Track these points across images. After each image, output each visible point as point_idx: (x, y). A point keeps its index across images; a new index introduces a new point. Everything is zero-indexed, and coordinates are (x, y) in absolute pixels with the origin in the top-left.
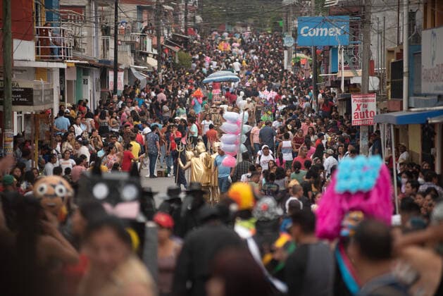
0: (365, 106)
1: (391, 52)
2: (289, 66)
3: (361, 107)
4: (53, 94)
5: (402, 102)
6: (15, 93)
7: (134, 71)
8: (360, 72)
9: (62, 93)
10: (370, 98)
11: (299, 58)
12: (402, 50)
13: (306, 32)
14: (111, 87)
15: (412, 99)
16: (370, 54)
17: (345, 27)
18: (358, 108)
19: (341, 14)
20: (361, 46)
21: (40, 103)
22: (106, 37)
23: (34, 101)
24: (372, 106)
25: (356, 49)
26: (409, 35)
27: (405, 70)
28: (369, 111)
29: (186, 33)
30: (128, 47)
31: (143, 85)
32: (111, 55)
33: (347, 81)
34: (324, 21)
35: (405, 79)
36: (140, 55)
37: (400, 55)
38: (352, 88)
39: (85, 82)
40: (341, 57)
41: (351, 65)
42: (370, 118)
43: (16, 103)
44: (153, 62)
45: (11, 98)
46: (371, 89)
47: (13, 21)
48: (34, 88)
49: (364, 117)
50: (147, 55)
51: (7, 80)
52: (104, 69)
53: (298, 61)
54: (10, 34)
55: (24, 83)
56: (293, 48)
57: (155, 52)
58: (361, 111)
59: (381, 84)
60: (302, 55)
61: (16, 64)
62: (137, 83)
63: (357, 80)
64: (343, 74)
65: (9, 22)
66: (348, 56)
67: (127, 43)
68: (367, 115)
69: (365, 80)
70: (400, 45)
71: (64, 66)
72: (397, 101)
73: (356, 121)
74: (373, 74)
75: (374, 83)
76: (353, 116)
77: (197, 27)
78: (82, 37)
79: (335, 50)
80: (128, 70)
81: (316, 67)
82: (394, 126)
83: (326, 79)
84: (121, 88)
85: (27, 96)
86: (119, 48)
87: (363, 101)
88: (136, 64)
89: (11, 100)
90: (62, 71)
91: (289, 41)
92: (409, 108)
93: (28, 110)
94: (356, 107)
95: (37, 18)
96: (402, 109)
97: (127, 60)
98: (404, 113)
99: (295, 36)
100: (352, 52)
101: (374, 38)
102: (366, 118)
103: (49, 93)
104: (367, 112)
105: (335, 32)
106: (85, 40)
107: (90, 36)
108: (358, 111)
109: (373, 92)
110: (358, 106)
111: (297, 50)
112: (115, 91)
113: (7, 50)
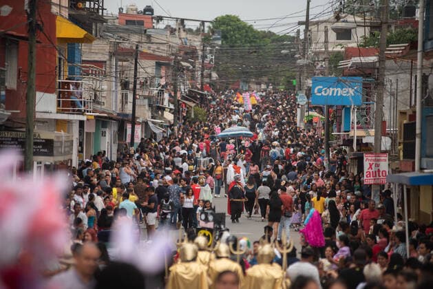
0: (377, 165)
1: (403, 113)
2: (302, 124)
3: (373, 166)
4: (72, 145)
5: (414, 163)
6: (36, 144)
7: (151, 124)
8: (372, 132)
9: (81, 144)
10: (382, 158)
11: (312, 116)
12: (415, 112)
13: (320, 91)
14: (128, 140)
15: (425, 160)
16: (382, 115)
17: (359, 87)
18: (371, 167)
19: (355, 75)
20: (374, 107)
21: (61, 154)
22: (124, 92)
23: (55, 152)
24: (384, 166)
25: (368, 110)
26: (422, 97)
27: (418, 131)
28: (381, 170)
29: (202, 89)
30: (146, 101)
31: (159, 138)
32: (129, 109)
33: (359, 140)
34: (339, 81)
35: (418, 141)
36: (157, 109)
37: (413, 117)
38: (364, 147)
39: (104, 134)
40: (354, 117)
41: (364, 125)
42: (382, 177)
43: (37, 154)
44: (169, 116)
46: (383, 148)
47: (37, 74)
48: (55, 139)
49: (376, 176)
50: (163, 109)
51: (29, 131)
52: (123, 122)
53: (310, 119)
54: (34, 87)
55: (45, 134)
56: (306, 106)
57: (172, 106)
58: (373, 170)
59: (393, 144)
60: (314, 114)
61: (38, 116)
62: (154, 136)
63: (370, 139)
64: (356, 133)
65: (33, 76)
66: (360, 116)
67: (145, 97)
68: (379, 174)
69: (378, 140)
70: (413, 107)
71: (84, 118)
72: (410, 162)
73: (367, 180)
74: (385, 134)
75: (386, 143)
76: (365, 174)
77: (212, 85)
78: (102, 91)
79: (348, 110)
80: (146, 124)
81: (328, 125)
82: (407, 185)
83: (338, 137)
84: (137, 141)
85: (48, 147)
86: (138, 102)
87: (375, 160)
88: (152, 117)
89: (32, 150)
90: (81, 123)
91: (302, 100)
92: (421, 169)
93: (48, 160)
94: (369, 166)
95: (60, 73)
96: (414, 170)
97: (144, 113)
98: (417, 174)
99: (309, 93)
100: (364, 112)
101: (387, 99)
102: (378, 177)
103: (69, 144)
104: (379, 171)
105: (349, 93)
106: (104, 94)
107: (110, 90)
108: (370, 170)
109: (385, 152)
110: (371, 165)
111: (310, 109)
112: (132, 143)
113: (30, 102)
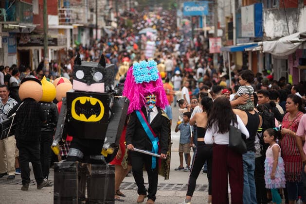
0: (216, 44)
1: (227, 18)
2: (180, 26)
3: (214, 44)
4: (67, 41)
5: (233, 42)
6: (49, 40)
7: (105, 29)
8: (213, 27)
9: (72, 40)
10: (218, 40)
12: (232, 17)
13: (188, 9)
14: (94, 37)
15: (238, 40)
16: (218, 19)
17: (206, 6)
19: (204, 0)
20: (213, 15)
21: (61, 45)
22: (92, 13)
23: (58, 44)
24: (219, 43)
25: (211, 17)
26: (236, 9)
27: (234, 25)
28: (218, 46)
29: (130, 10)
30: (102, 18)
31: (110, 36)
32: (94, 22)
33: (207, 32)
34: (196, 3)
35: (234, 31)
36: (108, 22)
37: (232, 19)
38: (210, 35)
39: (82, 35)
40: (205, 21)
41: (209, 25)
43: (50, 45)
44: (114, 25)
45: (48, 43)
46: (218, 35)
47: (48, 6)
48: (58, 38)
50: (111, 21)
51: (45, 34)
52: (91, 28)
53: (184, 23)
54: (47, 13)
55: (53, 36)
56: (182, 16)
57: (116, 20)
59: (224, 33)
60: (186, 20)
61: (50, 27)
62: (107, 35)
63: (212, 31)
64: (205, 29)
65: (46, 7)
66: (208, 20)
67: (102, 16)
69: (216, 31)
70: (232, 14)
71: (72, 27)
72: (231, 41)
73: (212, 51)
74: (219, 28)
75: (220, 33)
76: (210, 48)
77: (135, 7)
78: (80, 13)
79: (201, 17)
80: (103, 29)
81: (193, 25)
82: (230, 53)
83: (197, 31)
84: (99, 37)
85: (55, 42)
86: (99, 18)
87: (215, 41)
88: (107, 25)
89: (47, 44)
90: (71, 30)
91: (179, 14)
92: (236, 43)
93: (56, 48)
94: (212, 44)
95: (59, 5)
96: (233, 44)
97: (102, 24)
98: (234, 46)
99: (183, 10)
100: (209, 18)
101: (220, 11)
103: (64, 40)
105: (201, 9)
106: (82, 15)
107: (84, 13)
108: (213, 46)
109: (220, 37)
111: (184, 18)
112: (96, 39)
113: (45, 20)
